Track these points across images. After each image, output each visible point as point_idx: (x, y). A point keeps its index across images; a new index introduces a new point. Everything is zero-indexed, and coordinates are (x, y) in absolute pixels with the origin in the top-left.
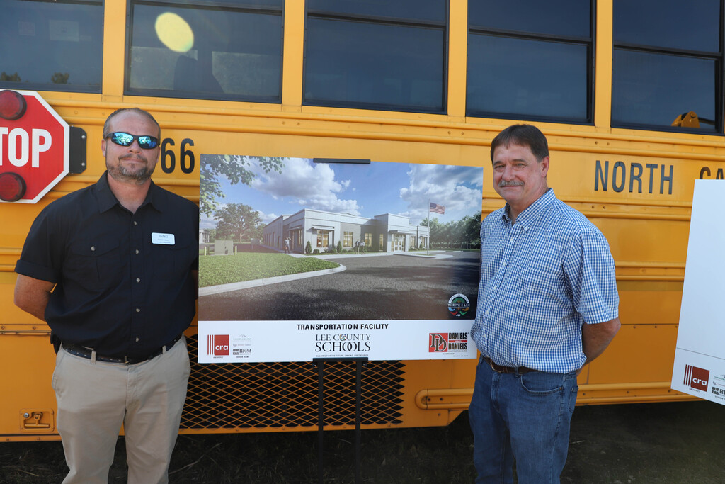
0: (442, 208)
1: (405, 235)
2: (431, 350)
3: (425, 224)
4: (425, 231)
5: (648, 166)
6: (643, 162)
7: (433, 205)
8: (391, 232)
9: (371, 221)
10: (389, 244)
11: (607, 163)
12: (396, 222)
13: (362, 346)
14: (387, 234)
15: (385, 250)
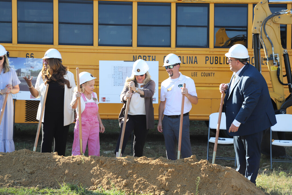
0: (33, 67)
1: (25, 73)
2: (31, 98)
3: (29, 71)
4: (29, 72)
5: (148, 56)
6: (147, 55)
7: (31, 67)
8: (22, 72)
9: (17, 70)
10: (21, 75)
11: (136, 56)
12: (23, 70)
13: (15, 96)
14: (21, 73)
15: (20, 76)
